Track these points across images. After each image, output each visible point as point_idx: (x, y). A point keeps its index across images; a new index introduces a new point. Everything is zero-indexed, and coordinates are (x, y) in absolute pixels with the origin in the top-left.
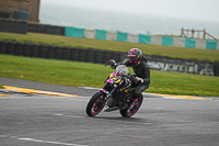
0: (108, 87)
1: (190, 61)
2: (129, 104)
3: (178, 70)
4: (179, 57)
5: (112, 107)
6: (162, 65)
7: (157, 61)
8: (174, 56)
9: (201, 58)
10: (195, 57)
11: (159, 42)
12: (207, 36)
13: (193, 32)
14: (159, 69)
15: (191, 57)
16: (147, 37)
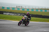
1: (18, 13)
3: (16, 15)
4: (16, 12)
5: (23, 24)
6: (12, 14)
7: (11, 13)
8: (15, 12)
9: (21, 12)
10: (20, 12)
11: (12, 9)
12: (22, 8)
13: (19, 7)
14: (12, 15)
15: (19, 12)
16: (9, 8)
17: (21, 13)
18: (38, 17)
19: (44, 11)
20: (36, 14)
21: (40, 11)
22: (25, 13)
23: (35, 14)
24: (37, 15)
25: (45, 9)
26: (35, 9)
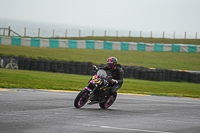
0: (91, 86)
2: (107, 99)
9: (7, 53)
10: (1, 52)
17: (8, 57)
18: (77, 73)
19: (102, 48)
20: (67, 58)
21: (84, 47)
22: (22, 54)
23: (65, 59)
24: (72, 62)
25: (104, 39)
26: (66, 38)
